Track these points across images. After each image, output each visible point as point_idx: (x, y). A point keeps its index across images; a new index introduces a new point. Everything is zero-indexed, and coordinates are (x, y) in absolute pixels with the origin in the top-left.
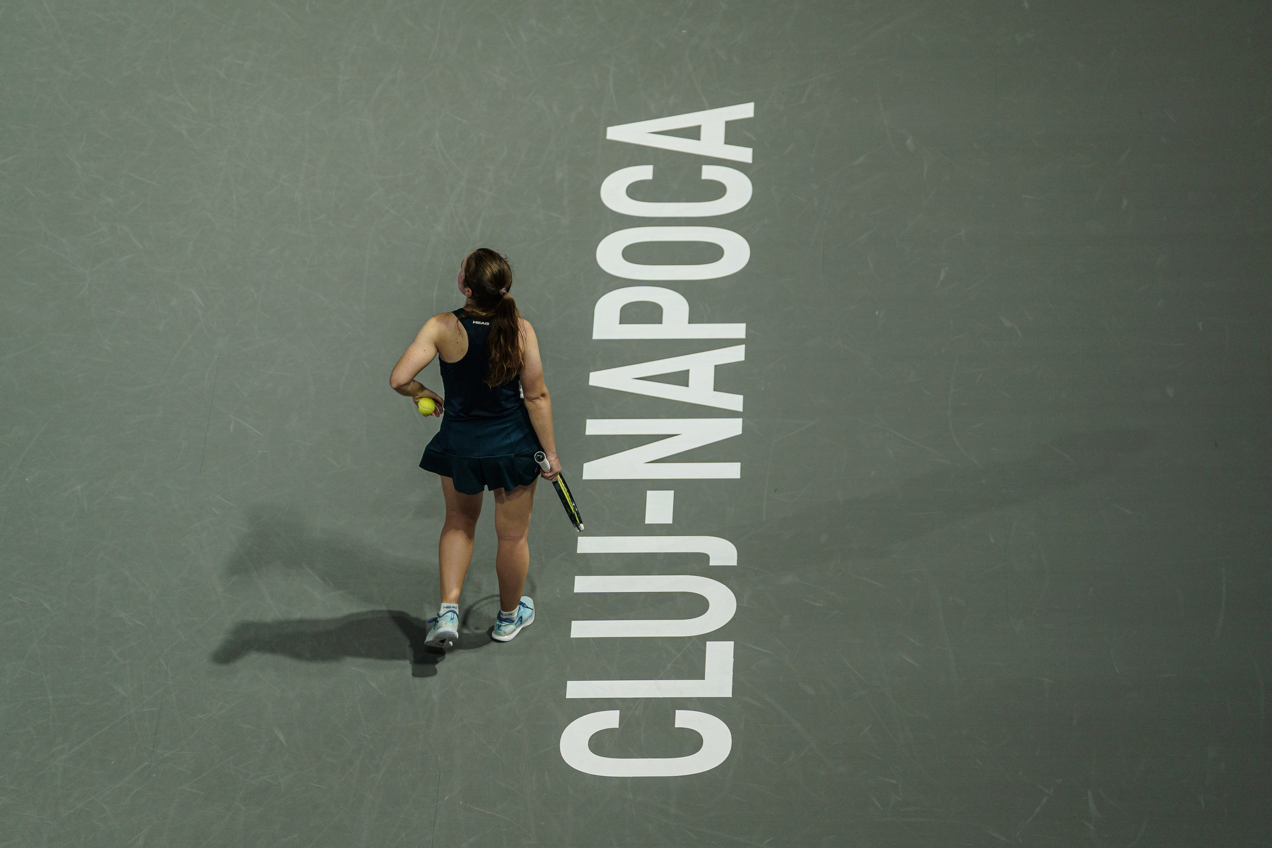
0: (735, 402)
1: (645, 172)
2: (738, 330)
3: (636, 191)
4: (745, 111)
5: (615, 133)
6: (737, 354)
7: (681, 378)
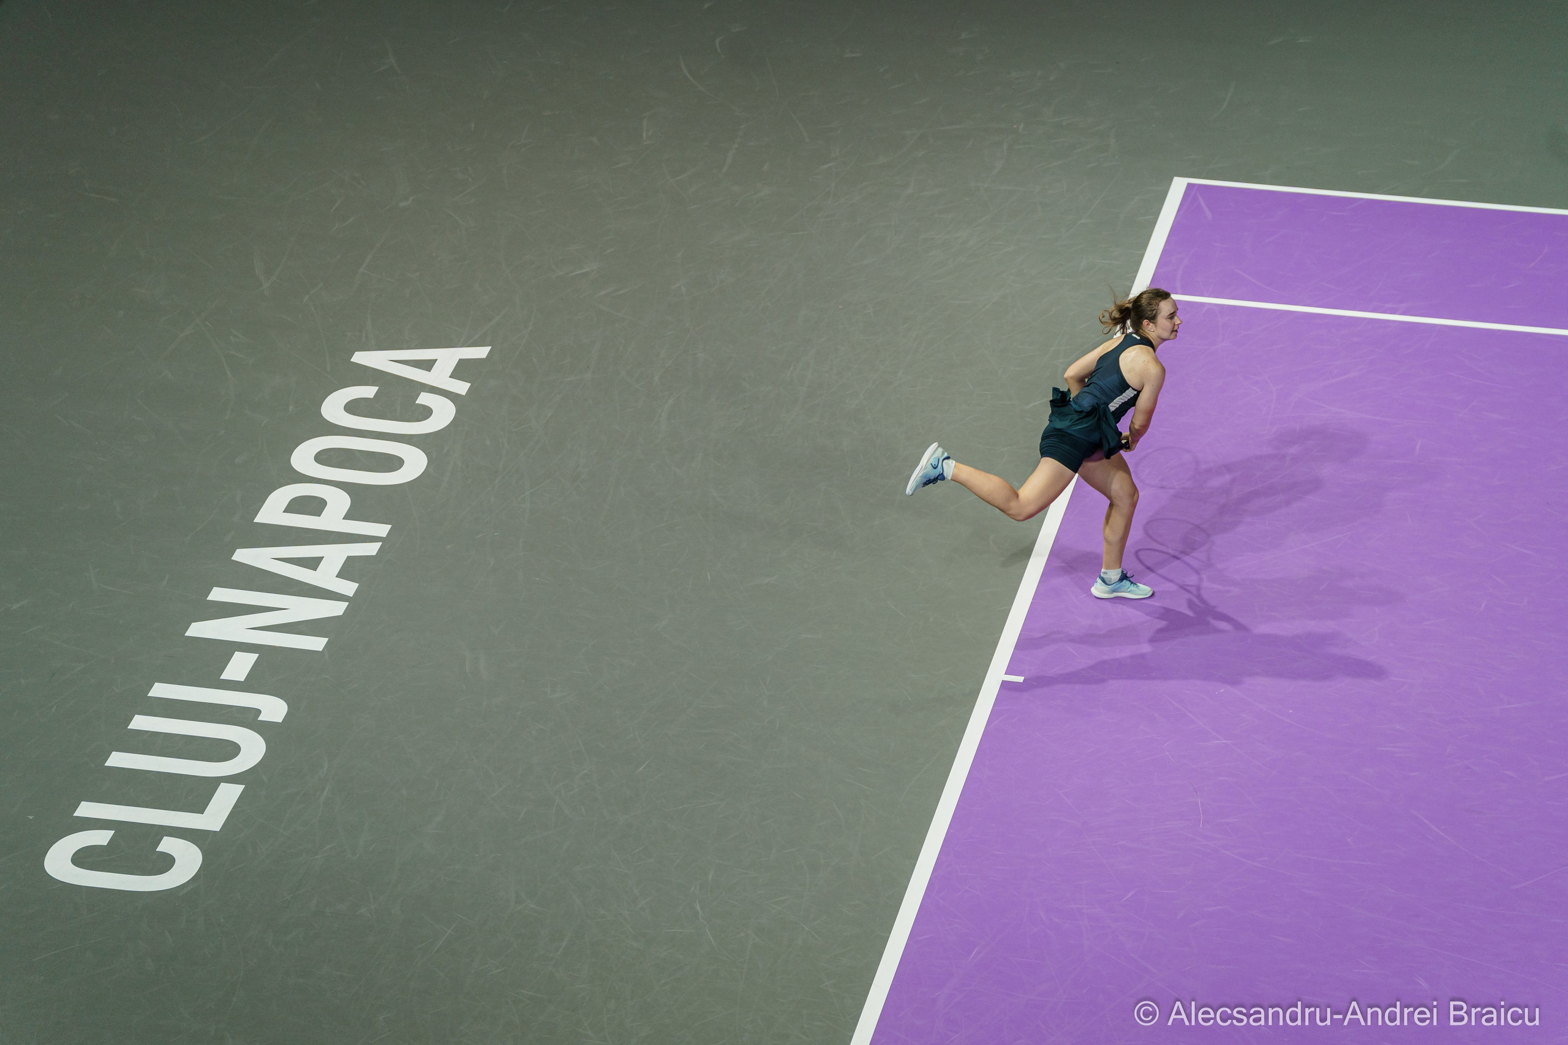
0: (349, 588)
1: (368, 392)
2: (382, 530)
3: (353, 407)
4: (481, 352)
5: (361, 358)
6: (372, 549)
7: (313, 563)
